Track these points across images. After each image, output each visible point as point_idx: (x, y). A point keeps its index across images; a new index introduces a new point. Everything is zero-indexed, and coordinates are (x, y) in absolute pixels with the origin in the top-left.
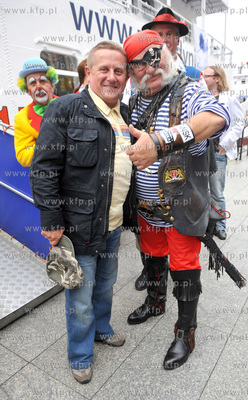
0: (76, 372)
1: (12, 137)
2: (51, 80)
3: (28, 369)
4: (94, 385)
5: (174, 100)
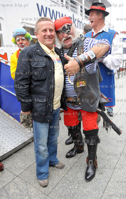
1: (9, 66)
5: (79, 48)
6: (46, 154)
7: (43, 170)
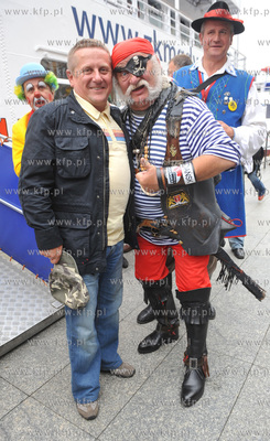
0: (81, 407)
1: (11, 149)
2: (50, 85)
3: (28, 404)
4: (101, 422)
6: (93, 345)
7: (86, 381)
